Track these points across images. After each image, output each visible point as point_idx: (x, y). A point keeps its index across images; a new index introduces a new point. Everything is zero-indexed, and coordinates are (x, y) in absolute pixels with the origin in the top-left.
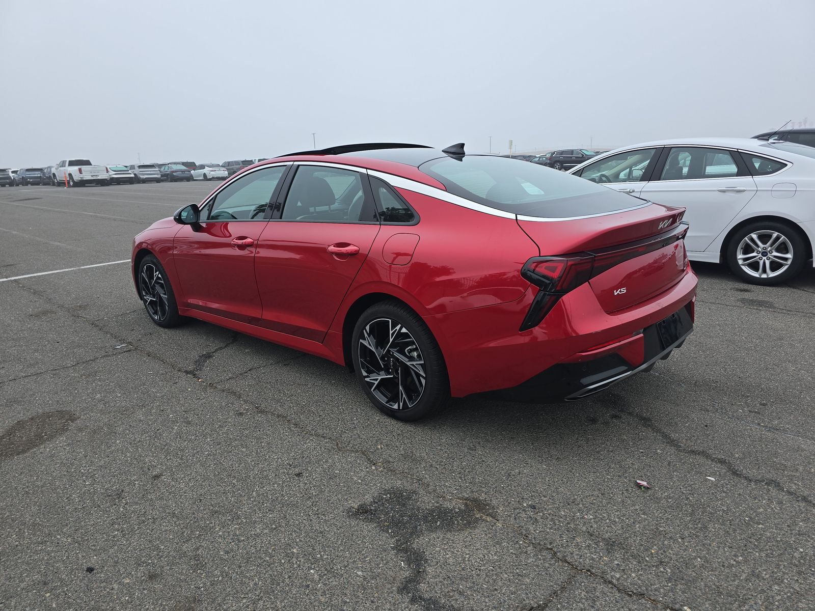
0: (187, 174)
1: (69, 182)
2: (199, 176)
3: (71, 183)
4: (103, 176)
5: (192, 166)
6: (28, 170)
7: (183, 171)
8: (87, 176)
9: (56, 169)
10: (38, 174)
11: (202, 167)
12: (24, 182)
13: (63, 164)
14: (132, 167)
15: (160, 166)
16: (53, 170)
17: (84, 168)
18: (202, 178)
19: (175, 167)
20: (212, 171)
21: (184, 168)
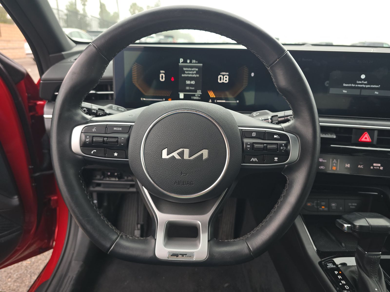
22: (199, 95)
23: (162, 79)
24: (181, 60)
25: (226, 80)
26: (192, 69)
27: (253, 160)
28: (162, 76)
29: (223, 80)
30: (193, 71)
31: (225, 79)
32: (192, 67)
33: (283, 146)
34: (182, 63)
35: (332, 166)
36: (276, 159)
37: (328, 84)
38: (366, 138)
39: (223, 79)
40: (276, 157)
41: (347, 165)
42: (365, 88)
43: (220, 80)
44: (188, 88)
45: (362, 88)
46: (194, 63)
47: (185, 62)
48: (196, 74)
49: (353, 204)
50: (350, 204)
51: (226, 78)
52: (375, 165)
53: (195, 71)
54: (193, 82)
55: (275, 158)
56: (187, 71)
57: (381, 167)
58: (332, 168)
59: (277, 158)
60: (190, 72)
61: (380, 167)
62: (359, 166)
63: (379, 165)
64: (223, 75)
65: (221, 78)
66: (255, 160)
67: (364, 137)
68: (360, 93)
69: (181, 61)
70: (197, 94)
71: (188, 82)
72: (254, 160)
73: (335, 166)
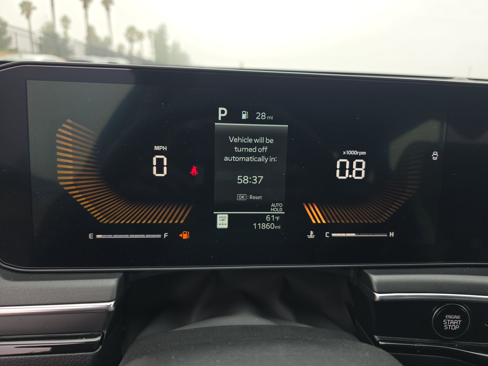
22: (278, 218)
23: (160, 171)
24: (222, 112)
25: (359, 173)
26: (256, 141)
28: (160, 161)
29: (351, 173)
30: (260, 145)
31: (355, 169)
32: (254, 134)
34: (224, 120)
39: (351, 169)
43: (342, 173)
44: (241, 197)
46: (261, 122)
47: (233, 117)
48: (266, 155)
51: (359, 165)
53: (265, 144)
54: (258, 179)
56: (240, 145)
60: (250, 150)
64: (351, 158)
65: (343, 164)
69: (220, 116)
70: (271, 215)
71: (243, 180)
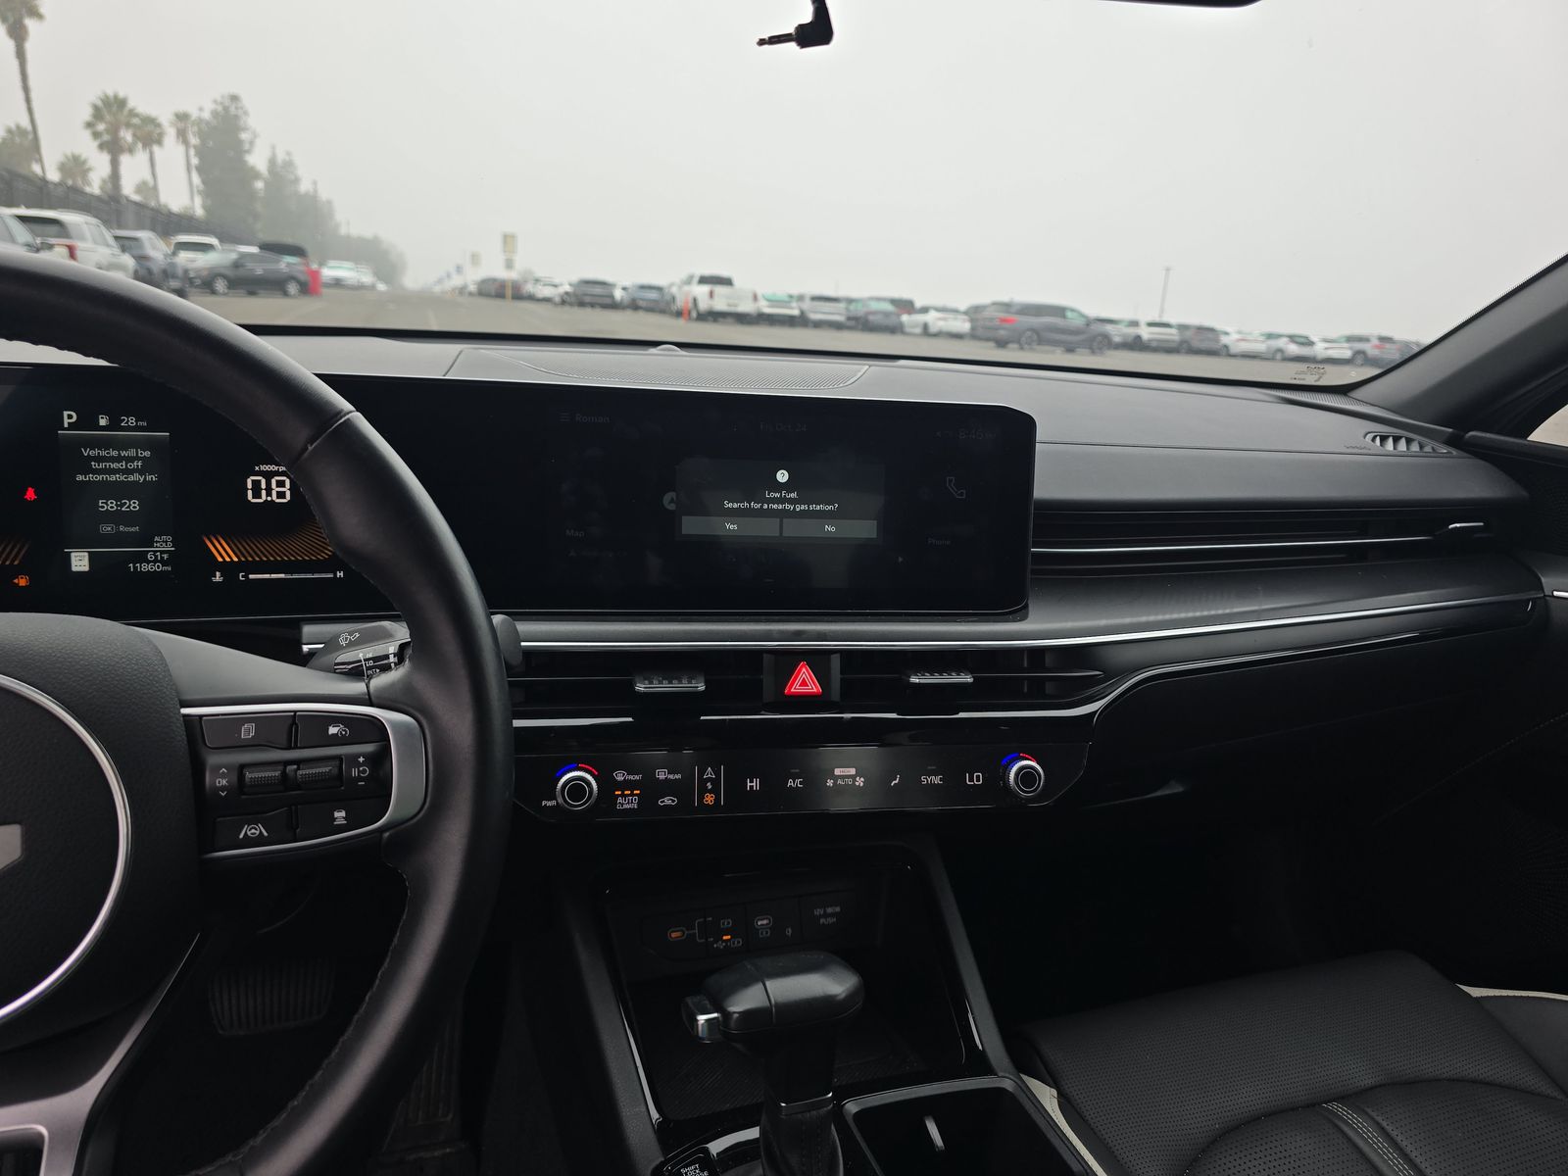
0: (891, 321)
1: (689, 313)
2: (916, 326)
3: (694, 314)
4: (746, 307)
5: (907, 306)
6: (643, 287)
7: (887, 314)
8: (720, 305)
9: (680, 287)
10: (653, 295)
11: (925, 310)
12: (634, 306)
13: (689, 281)
14: (801, 298)
15: (850, 301)
16: (674, 290)
17: (719, 290)
18: (918, 330)
19: (875, 306)
20: (940, 319)
21: (889, 307)
22: (166, 556)
24: (69, 417)
25: (281, 495)
26: (124, 453)
27: (249, 833)
29: (269, 494)
30: (130, 459)
31: (275, 489)
32: (120, 445)
33: (359, 765)
34: (72, 426)
35: (703, 791)
36: (340, 815)
37: (672, 501)
38: (804, 683)
39: (269, 490)
40: (339, 809)
41: (751, 782)
42: (793, 514)
43: (256, 495)
44: (107, 529)
45: (784, 513)
46: (128, 429)
47: (87, 421)
48: (141, 472)
49: (830, 910)
50: (818, 912)
51: (281, 484)
52: (837, 772)
53: (137, 458)
54: (134, 505)
55: (337, 814)
56: (99, 459)
57: (858, 779)
58: (701, 798)
59: (343, 814)
60: (114, 466)
61: (853, 777)
62: (790, 783)
63: (853, 771)
64: (268, 476)
65: (256, 483)
66: (258, 832)
67: (799, 681)
68: (781, 533)
69: (66, 422)
70: (155, 552)
71: (107, 505)
72: (253, 831)
73: (710, 792)
